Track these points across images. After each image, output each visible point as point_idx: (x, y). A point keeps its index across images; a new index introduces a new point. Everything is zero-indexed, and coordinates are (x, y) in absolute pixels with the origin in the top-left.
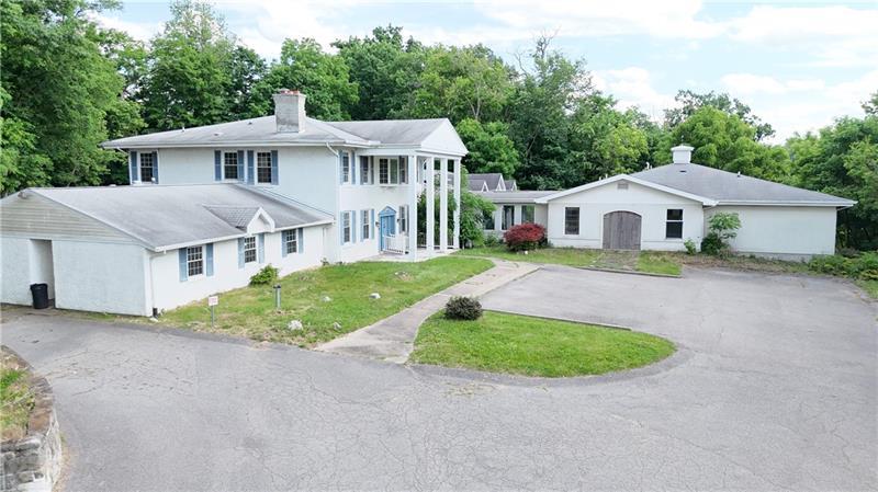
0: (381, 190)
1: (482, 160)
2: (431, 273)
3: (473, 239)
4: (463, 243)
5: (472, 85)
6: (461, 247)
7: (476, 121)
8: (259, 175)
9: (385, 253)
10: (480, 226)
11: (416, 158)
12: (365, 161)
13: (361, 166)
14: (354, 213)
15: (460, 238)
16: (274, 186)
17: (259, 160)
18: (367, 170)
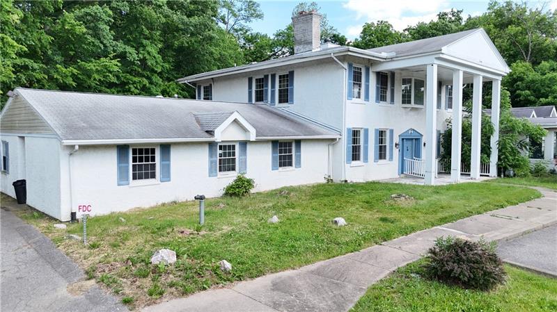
0: (403, 110)
1: (532, 98)
2: (444, 199)
3: (514, 166)
4: (501, 170)
5: (524, 32)
6: (499, 175)
7: (528, 64)
8: (280, 96)
9: (407, 177)
10: (525, 154)
11: (435, 67)
12: (385, 79)
13: (378, 83)
14: (366, 131)
15: (498, 165)
16: (289, 105)
17: (280, 82)
18: (386, 89)
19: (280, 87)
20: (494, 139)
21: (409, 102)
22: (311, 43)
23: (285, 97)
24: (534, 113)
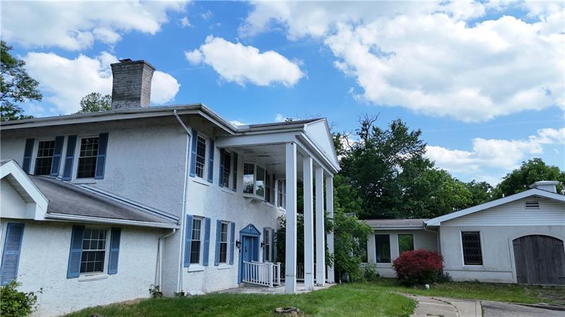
4: (339, 275)
6: (337, 281)
8: (80, 168)
9: (247, 285)
11: (295, 147)
12: (227, 160)
13: (221, 163)
14: (208, 221)
16: (97, 181)
17: (83, 147)
18: (229, 171)
19: (82, 154)
21: (251, 192)
22: (139, 99)
23: (90, 168)
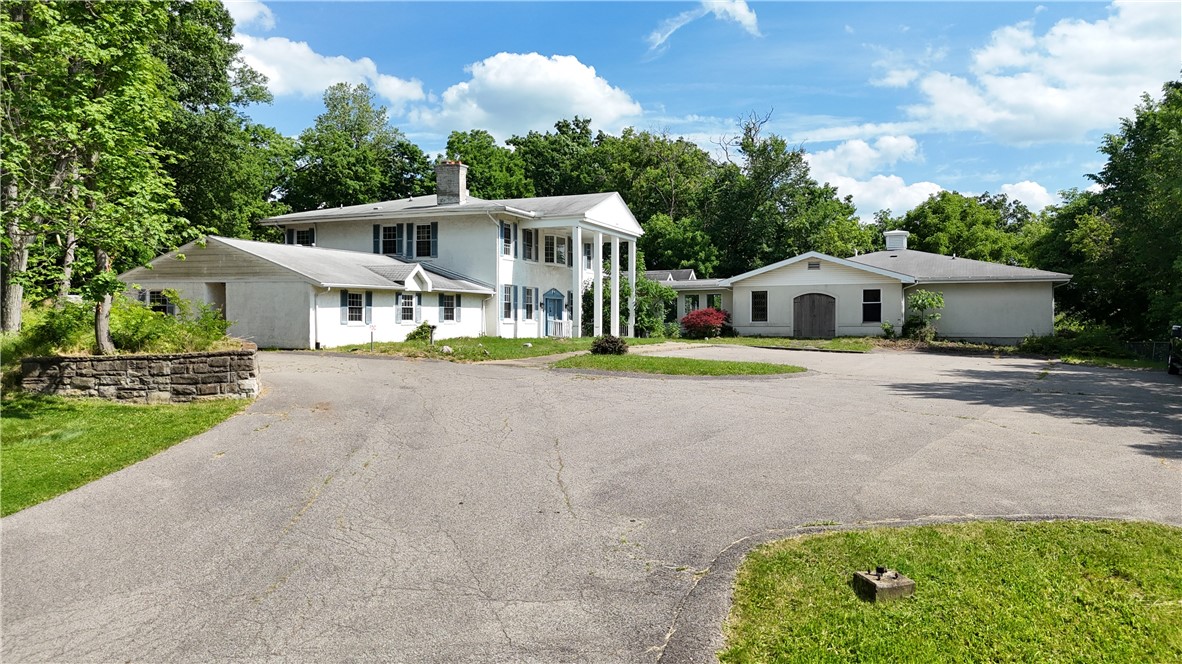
0: (547, 268)
3: (649, 328)
4: (638, 332)
6: (636, 335)
8: (418, 249)
11: (580, 230)
12: (529, 236)
13: (524, 240)
14: (516, 288)
15: (635, 327)
16: (432, 259)
17: (418, 233)
18: (531, 247)
19: (418, 237)
20: (632, 300)
21: (552, 261)
22: (458, 195)
23: (425, 249)
24: (670, 276)
